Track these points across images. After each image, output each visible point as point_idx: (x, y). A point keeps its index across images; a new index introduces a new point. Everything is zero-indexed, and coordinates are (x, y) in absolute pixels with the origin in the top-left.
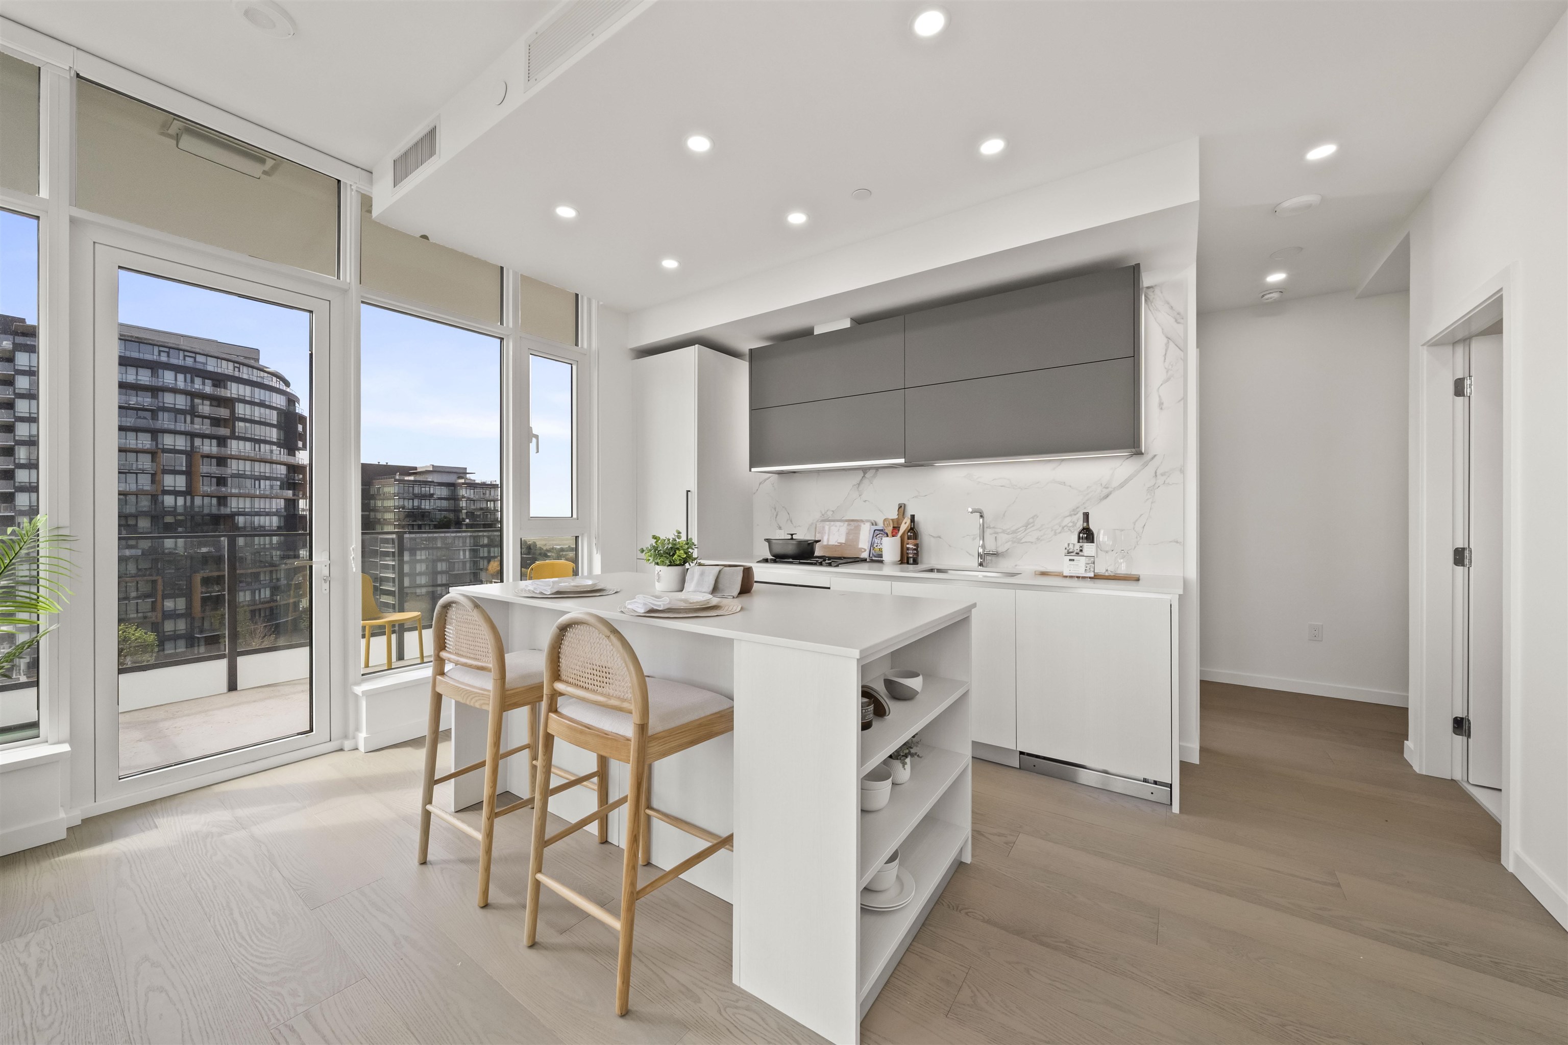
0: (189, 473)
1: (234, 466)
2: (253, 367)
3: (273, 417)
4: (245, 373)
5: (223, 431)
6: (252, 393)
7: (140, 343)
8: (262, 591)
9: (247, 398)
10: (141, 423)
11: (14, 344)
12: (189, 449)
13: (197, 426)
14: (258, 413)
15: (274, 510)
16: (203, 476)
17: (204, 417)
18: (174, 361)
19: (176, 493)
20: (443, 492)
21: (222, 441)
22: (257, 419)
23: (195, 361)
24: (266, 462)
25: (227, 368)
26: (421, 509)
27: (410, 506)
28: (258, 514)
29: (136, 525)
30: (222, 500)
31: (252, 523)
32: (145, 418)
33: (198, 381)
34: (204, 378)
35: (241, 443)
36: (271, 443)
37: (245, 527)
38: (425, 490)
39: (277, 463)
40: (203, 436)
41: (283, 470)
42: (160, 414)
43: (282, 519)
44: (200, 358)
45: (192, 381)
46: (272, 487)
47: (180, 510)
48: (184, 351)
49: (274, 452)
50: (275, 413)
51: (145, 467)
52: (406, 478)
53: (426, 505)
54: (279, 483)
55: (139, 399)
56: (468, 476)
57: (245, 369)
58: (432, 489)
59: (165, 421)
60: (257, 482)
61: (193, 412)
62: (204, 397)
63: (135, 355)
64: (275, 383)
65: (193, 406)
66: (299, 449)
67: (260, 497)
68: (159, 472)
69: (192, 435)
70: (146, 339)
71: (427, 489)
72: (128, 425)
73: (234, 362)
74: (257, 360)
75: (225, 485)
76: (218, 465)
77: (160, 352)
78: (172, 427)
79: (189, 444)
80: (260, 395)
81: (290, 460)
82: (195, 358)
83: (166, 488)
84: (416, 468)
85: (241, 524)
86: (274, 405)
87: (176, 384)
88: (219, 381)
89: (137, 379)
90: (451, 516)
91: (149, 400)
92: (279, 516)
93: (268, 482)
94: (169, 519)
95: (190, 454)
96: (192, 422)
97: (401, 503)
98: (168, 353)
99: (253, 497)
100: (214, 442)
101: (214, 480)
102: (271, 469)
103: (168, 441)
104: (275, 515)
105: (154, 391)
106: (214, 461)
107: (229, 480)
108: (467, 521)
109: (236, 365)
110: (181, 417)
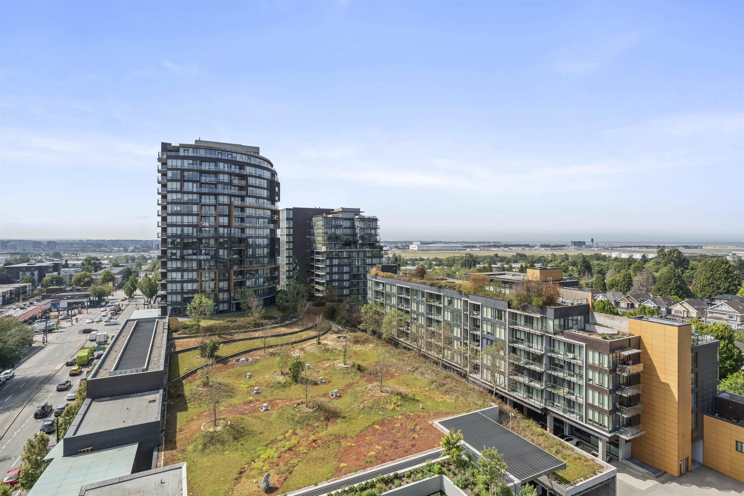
0: (229, 216)
1: (248, 211)
2: (256, 157)
3: (264, 184)
4: (253, 161)
5: (243, 193)
6: (256, 171)
7: (210, 149)
8: (260, 279)
9: (253, 174)
10: (211, 191)
11: (167, 156)
12: (229, 203)
13: (232, 191)
14: (258, 182)
15: (265, 235)
16: (235, 217)
17: (235, 186)
18: (223, 157)
19: (224, 226)
20: (347, 224)
21: (243, 198)
22: (257, 185)
23: (232, 156)
24: (261, 209)
25: (244, 159)
26: (336, 234)
27: (330, 233)
28: (258, 237)
29: (209, 243)
30: (243, 230)
31: (256, 242)
32: (212, 188)
33: (233, 166)
34: (236, 165)
35: (251, 199)
36: (264, 198)
37: (252, 245)
38: (338, 222)
39: (266, 209)
40: (235, 196)
41: (269, 213)
42: (218, 185)
43: (269, 240)
44: (234, 155)
45: (231, 167)
46: (264, 222)
47: (226, 235)
48: (228, 151)
49: (265, 203)
50: (266, 181)
51: (212, 213)
52: (329, 216)
53: (339, 232)
54: (267, 220)
55: (210, 178)
56: (361, 213)
57: (252, 158)
58: (341, 222)
59: (220, 189)
60: (257, 220)
61: (230, 184)
62: (235, 175)
63: (209, 156)
64: (266, 165)
65: (231, 180)
66: (277, 201)
67: (260, 228)
68: (217, 216)
69: (230, 196)
70: (213, 147)
71: (339, 222)
72: (206, 192)
73: (248, 155)
74: (258, 153)
75: (244, 222)
76: (241, 211)
77: (218, 153)
78: (222, 192)
79: (229, 201)
80: (259, 172)
81: (273, 207)
82: (232, 155)
83: (220, 224)
84: (333, 210)
85: (251, 243)
86: (265, 177)
87: (224, 169)
88: (242, 166)
89: (209, 168)
90: (351, 239)
91: (214, 178)
92: (268, 239)
93: (262, 220)
94: (221, 240)
95: (230, 205)
96: (231, 189)
97: (326, 231)
98: (221, 153)
99: (256, 228)
100: (240, 199)
101: (240, 219)
102: (264, 212)
103: (221, 199)
104: (265, 238)
105: (216, 173)
106: (240, 209)
107: (246, 219)
108: (360, 241)
109: (249, 157)
110: (226, 186)
